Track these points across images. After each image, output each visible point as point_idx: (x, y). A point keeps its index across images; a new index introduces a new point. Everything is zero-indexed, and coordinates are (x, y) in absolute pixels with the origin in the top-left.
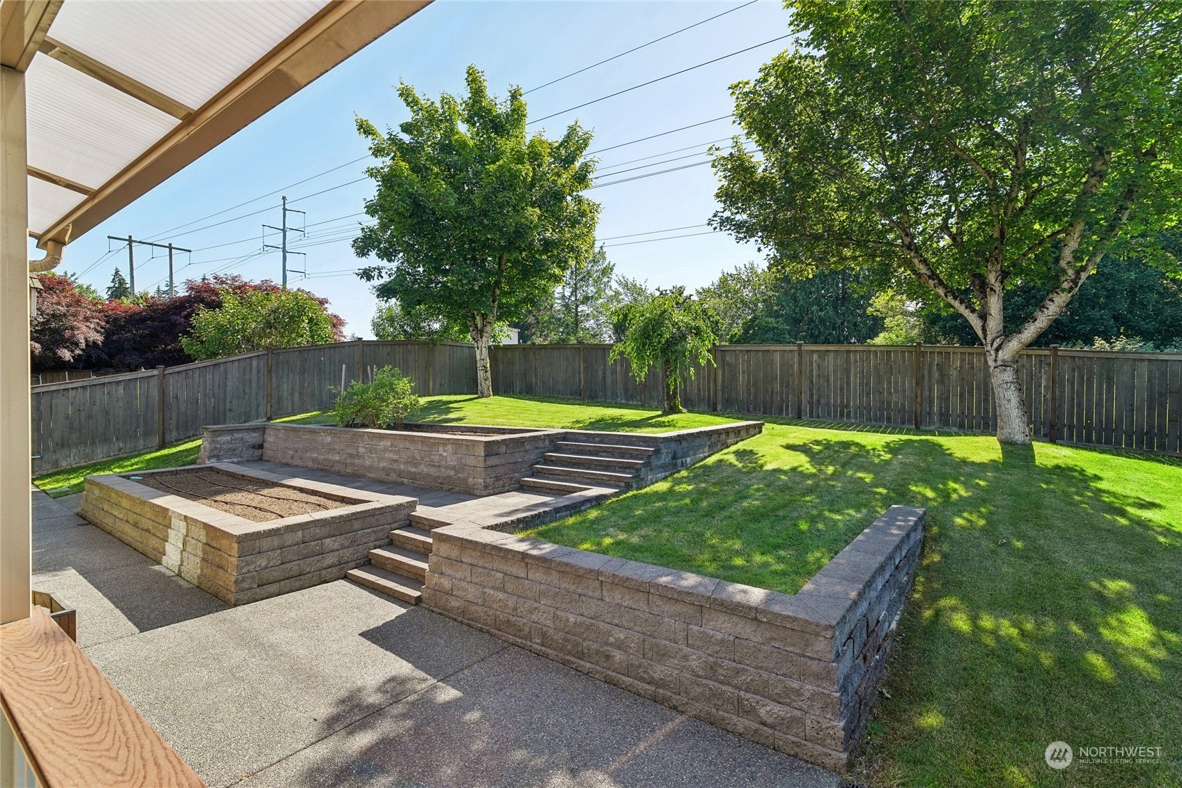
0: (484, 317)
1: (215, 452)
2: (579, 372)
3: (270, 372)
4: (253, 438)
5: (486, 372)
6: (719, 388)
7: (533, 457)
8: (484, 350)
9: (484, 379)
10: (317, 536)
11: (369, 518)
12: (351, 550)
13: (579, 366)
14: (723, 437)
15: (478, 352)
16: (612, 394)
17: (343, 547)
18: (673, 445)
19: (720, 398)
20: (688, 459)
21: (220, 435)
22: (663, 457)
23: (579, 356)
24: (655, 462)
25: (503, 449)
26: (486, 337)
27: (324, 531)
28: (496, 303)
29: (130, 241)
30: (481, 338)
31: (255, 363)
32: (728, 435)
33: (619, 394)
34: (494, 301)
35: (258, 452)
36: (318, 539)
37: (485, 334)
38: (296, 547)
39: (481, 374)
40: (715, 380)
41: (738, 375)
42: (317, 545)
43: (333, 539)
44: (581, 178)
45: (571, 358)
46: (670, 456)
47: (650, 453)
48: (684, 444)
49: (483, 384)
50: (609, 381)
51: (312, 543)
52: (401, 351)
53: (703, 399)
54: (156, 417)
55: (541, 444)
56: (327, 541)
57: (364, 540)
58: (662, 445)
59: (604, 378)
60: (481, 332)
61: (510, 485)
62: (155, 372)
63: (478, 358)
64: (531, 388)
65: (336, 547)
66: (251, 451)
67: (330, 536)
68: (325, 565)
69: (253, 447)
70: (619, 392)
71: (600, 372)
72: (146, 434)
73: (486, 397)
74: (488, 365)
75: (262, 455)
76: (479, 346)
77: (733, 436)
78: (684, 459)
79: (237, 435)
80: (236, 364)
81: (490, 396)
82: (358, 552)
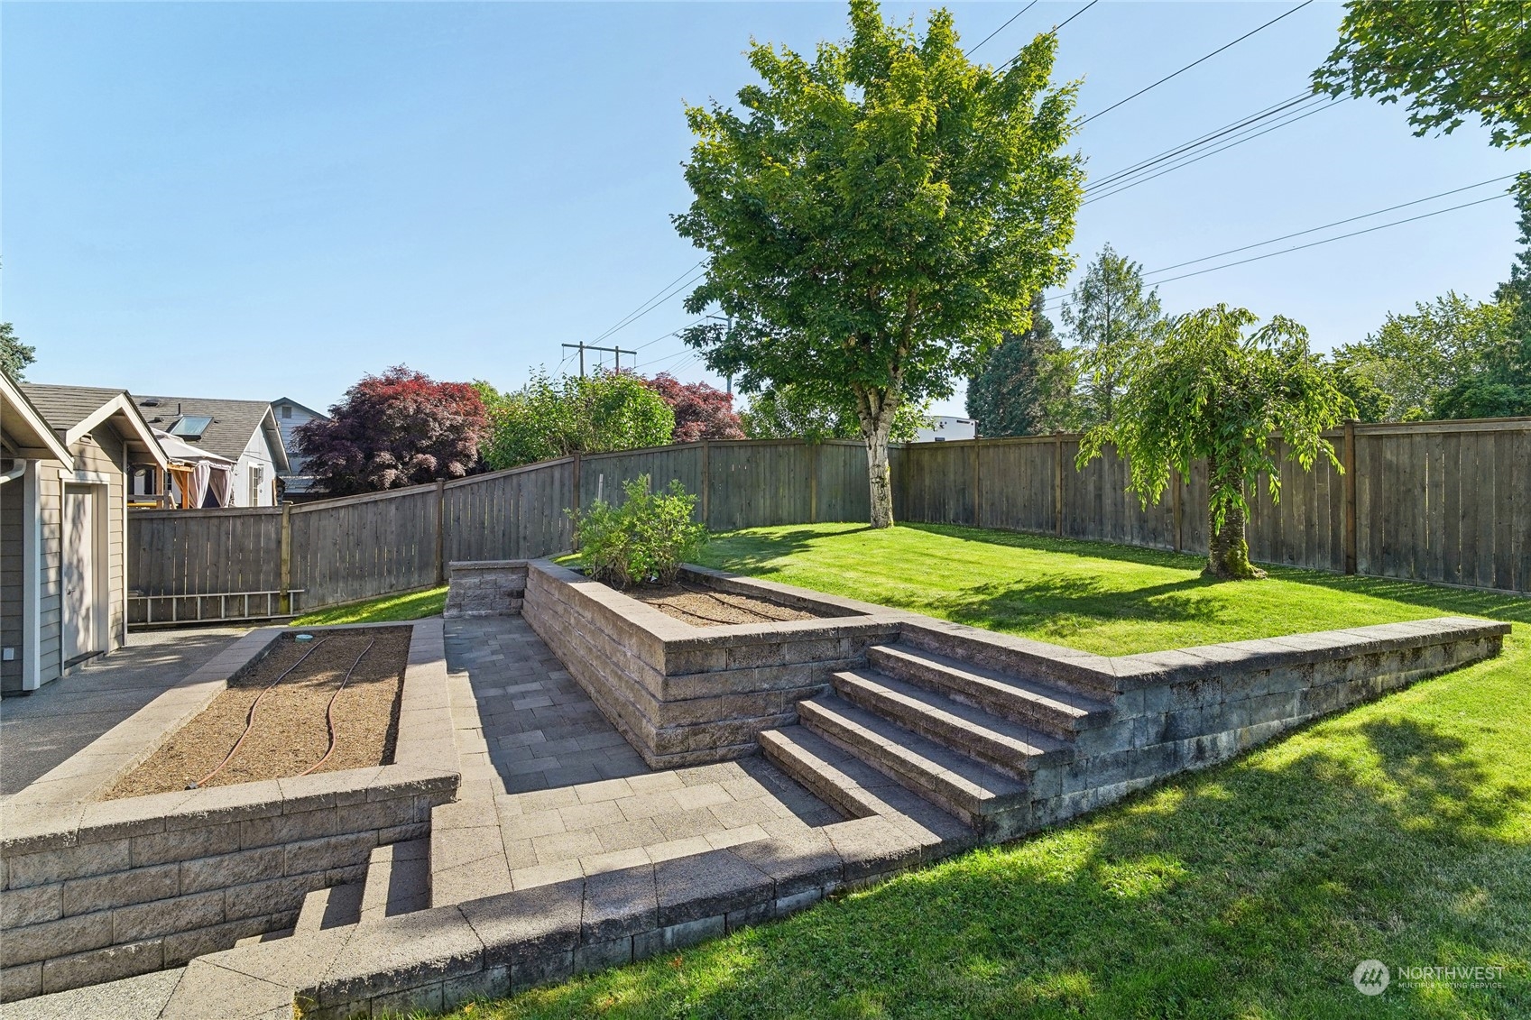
0: (881, 396)
1: (458, 600)
2: (1053, 488)
3: (577, 486)
4: (510, 581)
5: (883, 486)
6: (1364, 521)
7: (801, 680)
8: (880, 450)
9: (881, 498)
10: (172, 854)
11: (318, 814)
12: (258, 889)
13: (1053, 475)
14: (1357, 669)
15: (870, 453)
16: (1115, 527)
17: (240, 880)
18: (1166, 700)
19: (1364, 544)
20: (1224, 738)
21: (465, 576)
22: (1125, 733)
23: (1053, 458)
24: (1090, 749)
25: (719, 660)
26: (883, 428)
27: (192, 842)
28: (901, 370)
29: (581, 347)
30: (876, 430)
31: (557, 474)
32: (1377, 663)
33: (1128, 529)
34: (896, 369)
35: (515, 603)
36: (174, 861)
37: (881, 424)
38: (105, 880)
39: (875, 489)
40: (1353, 503)
41: (1417, 491)
42: (166, 875)
43: (211, 861)
44: (1048, 128)
45: (1038, 461)
46: (1152, 731)
47: (1071, 726)
48: (1208, 694)
49: (878, 507)
50: (1108, 502)
51: (153, 871)
52: (768, 456)
53: (1321, 546)
54: (434, 545)
55: (827, 650)
56: (195, 866)
57: (301, 865)
58: (1119, 702)
59: (1099, 497)
60: (875, 421)
61: (731, 743)
62: (433, 487)
63: (871, 464)
64: (972, 513)
65: (220, 878)
66: (508, 600)
67: (206, 854)
68: (182, 923)
69: (510, 594)
70: (1127, 523)
71: (1091, 487)
72: (423, 567)
73: (882, 527)
74: (887, 475)
75: (522, 607)
76: (873, 443)
77: (1395, 665)
78: (1206, 739)
79: (490, 577)
80: (533, 476)
81: (888, 525)
82: (276, 894)
